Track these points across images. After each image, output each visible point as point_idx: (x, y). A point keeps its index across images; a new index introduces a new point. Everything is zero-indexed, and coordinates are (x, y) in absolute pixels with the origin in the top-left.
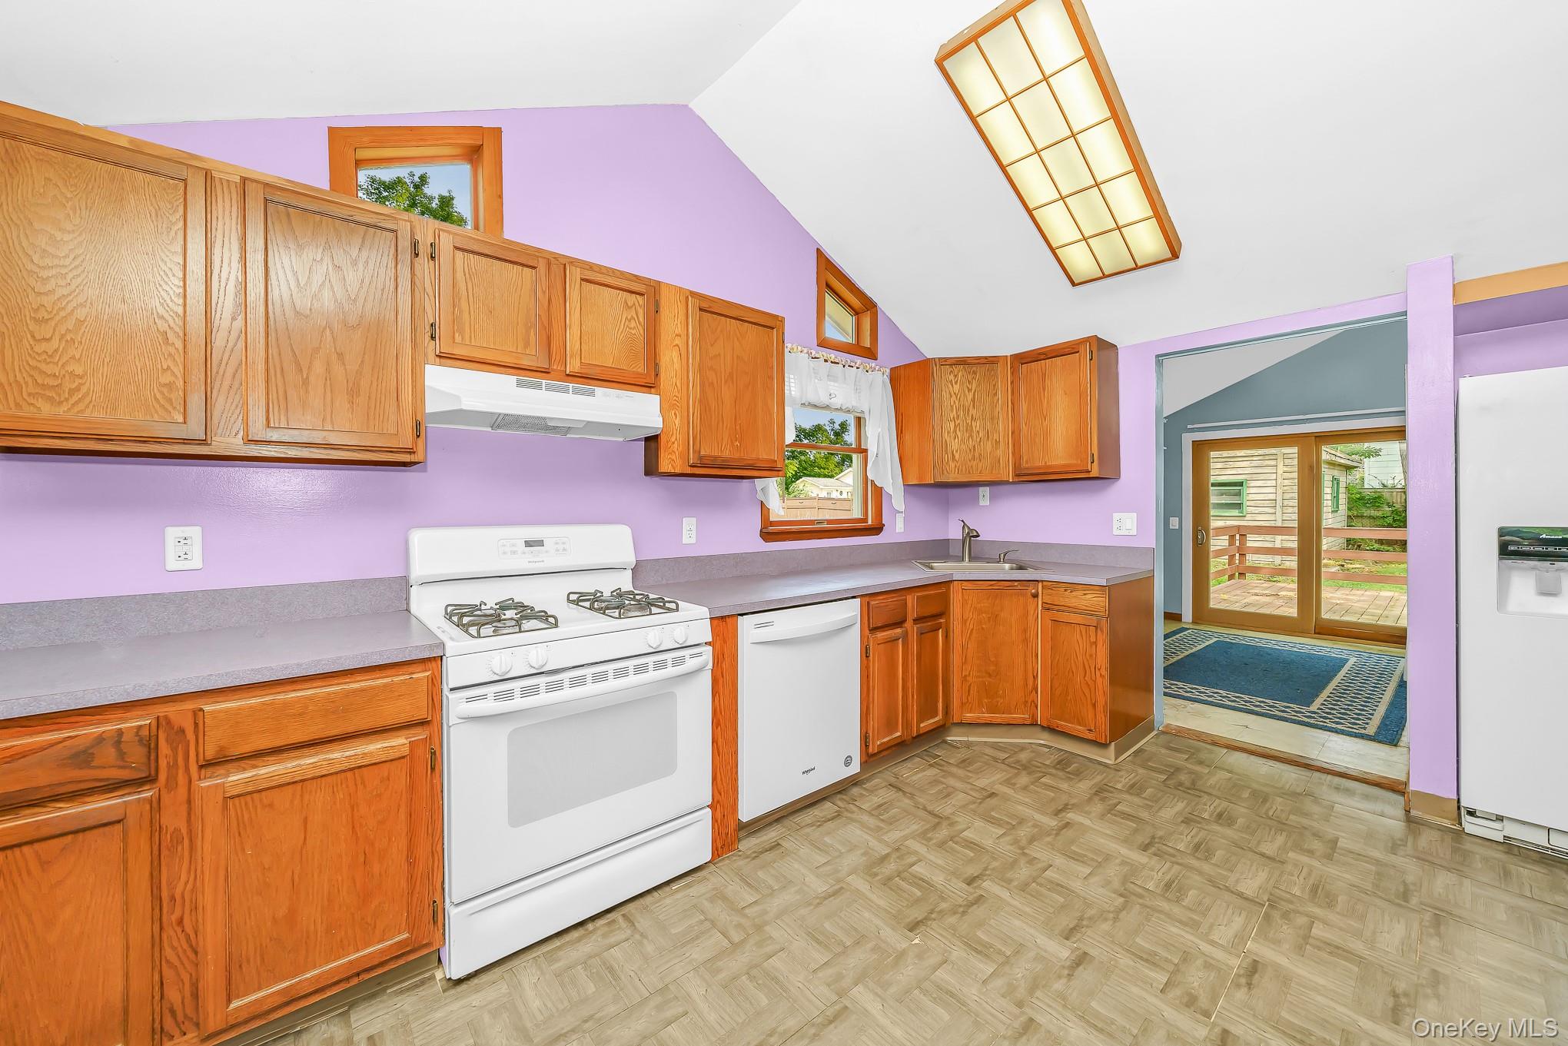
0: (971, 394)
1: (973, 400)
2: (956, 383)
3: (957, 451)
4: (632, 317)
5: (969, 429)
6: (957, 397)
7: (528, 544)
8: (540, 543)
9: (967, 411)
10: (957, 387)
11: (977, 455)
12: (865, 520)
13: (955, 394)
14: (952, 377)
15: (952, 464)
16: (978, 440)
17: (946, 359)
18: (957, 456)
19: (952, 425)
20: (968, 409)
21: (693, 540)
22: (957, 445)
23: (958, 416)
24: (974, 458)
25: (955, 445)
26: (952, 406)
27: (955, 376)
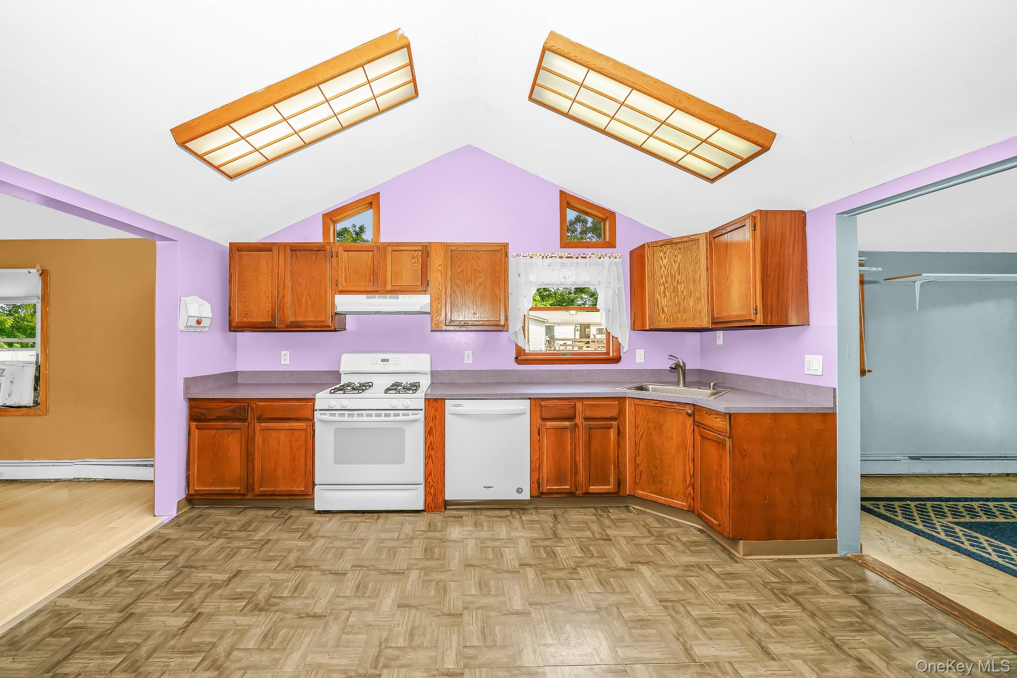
0: (677, 265)
1: (679, 268)
2: (665, 258)
3: (666, 307)
4: (416, 262)
5: (675, 290)
6: (665, 268)
7: (383, 360)
8: (387, 360)
9: (673, 277)
10: (665, 261)
11: (681, 309)
12: (608, 353)
13: (664, 265)
14: (662, 254)
15: (662, 316)
16: (683, 297)
17: (656, 242)
18: (666, 310)
19: (662, 288)
20: (675, 276)
21: (470, 361)
22: (665, 302)
23: (667, 281)
24: (679, 311)
25: (664, 302)
26: (662, 275)
27: (664, 253)
